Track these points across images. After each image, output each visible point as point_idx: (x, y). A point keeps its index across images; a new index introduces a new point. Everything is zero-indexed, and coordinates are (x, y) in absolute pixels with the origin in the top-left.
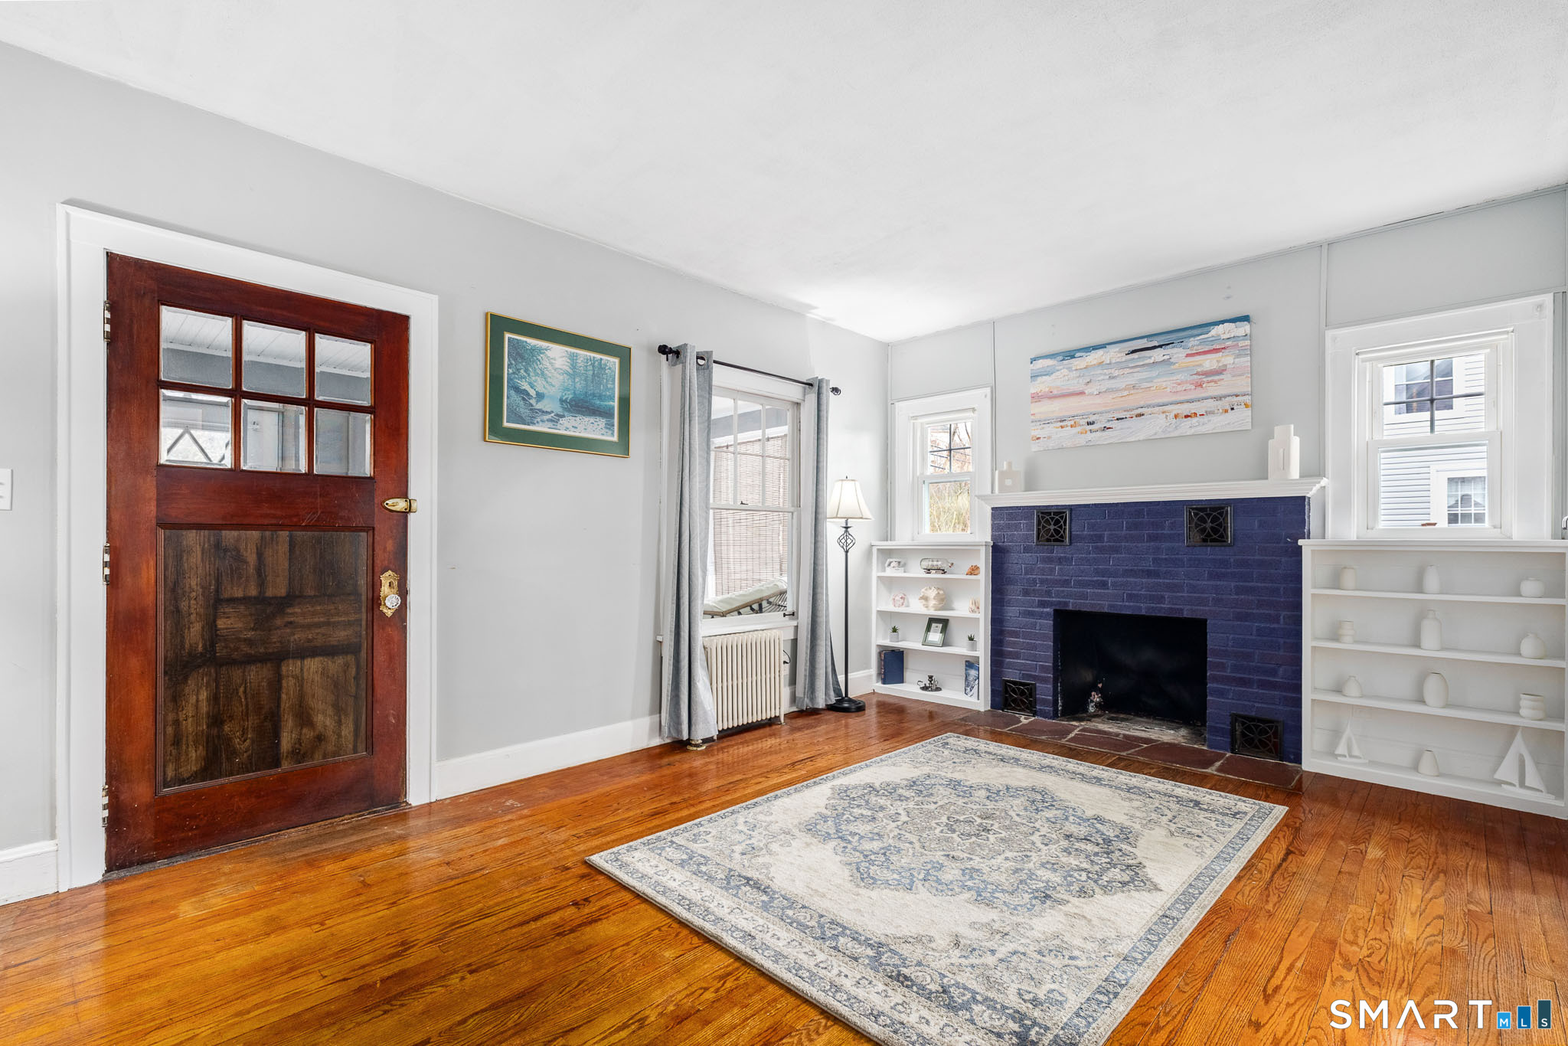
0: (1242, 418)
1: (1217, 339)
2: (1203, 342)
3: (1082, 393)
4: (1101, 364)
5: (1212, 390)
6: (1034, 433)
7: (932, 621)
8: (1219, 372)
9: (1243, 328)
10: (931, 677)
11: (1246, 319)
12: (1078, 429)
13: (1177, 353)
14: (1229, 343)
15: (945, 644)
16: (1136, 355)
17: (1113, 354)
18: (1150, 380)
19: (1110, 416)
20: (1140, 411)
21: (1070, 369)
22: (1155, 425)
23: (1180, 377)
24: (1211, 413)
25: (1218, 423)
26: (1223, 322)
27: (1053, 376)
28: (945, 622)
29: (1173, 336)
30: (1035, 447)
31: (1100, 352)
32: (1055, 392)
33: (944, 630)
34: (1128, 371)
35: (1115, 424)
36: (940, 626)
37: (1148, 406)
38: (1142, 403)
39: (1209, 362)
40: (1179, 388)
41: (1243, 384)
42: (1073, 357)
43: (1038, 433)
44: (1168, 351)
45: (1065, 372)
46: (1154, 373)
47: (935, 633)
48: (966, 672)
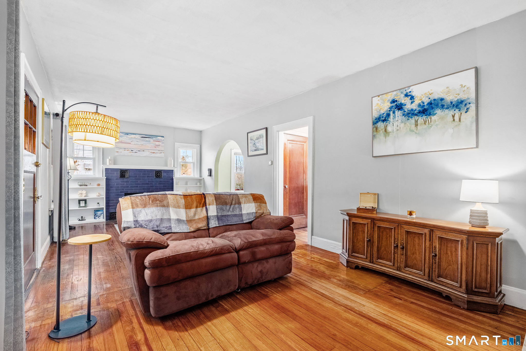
0: (162, 155)
1: (159, 139)
2: (156, 139)
3: (130, 143)
4: (135, 138)
5: (158, 149)
6: (116, 150)
7: (79, 201)
8: (159, 145)
9: (163, 139)
10: (82, 217)
11: (163, 137)
12: (129, 151)
13: (151, 140)
14: (161, 141)
15: (85, 207)
16: (143, 138)
17: (137, 136)
18: (146, 144)
19: (137, 150)
20: (144, 150)
21: (127, 137)
22: (146, 153)
23: (152, 145)
24: (158, 153)
25: (158, 155)
26: (160, 136)
27: (122, 138)
28: (85, 201)
29: (150, 136)
30: (116, 154)
31: (135, 135)
32: (123, 142)
33: (86, 203)
34: (141, 141)
35: (138, 152)
36: (84, 202)
37: (145, 149)
38: (144, 148)
39: (157, 143)
40: (152, 147)
41: (163, 149)
42: (128, 134)
43: (118, 151)
44: (150, 139)
45: (126, 137)
46: (147, 143)
47: (82, 204)
48: (95, 213)
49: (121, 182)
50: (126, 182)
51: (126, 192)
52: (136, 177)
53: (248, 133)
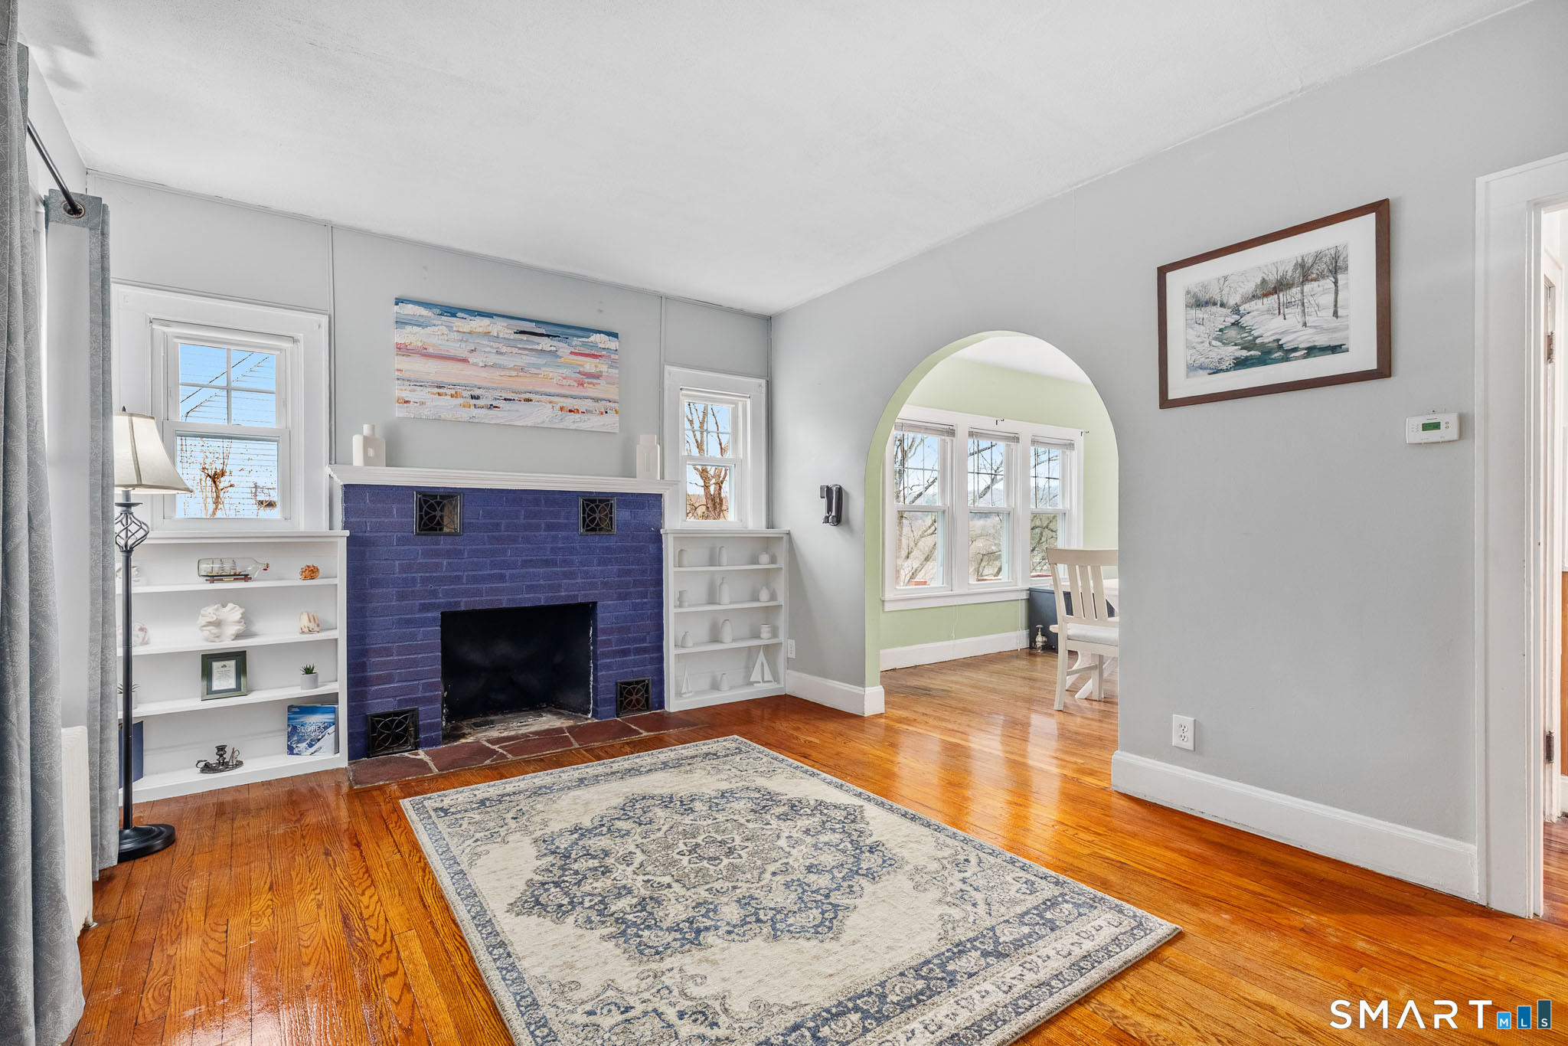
0: (611, 422)
1: (595, 346)
2: (584, 345)
3: (465, 361)
4: (487, 334)
5: (591, 392)
6: (397, 394)
7: (208, 660)
8: (597, 376)
9: (613, 344)
10: (221, 749)
11: (615, 335)
12: (460, 401)
13: (563, 348)
14: (604, 353)
15: (238, 691)
16: (524, 337)
17: (499, 327)
18: (538, 367)
19: (497, 394)
20: (528, 396)
21: (450, 328)
22: (541, 413)
23: (566, 372)
24: (589, 412)
25: (594, 422)
26: (600, 332)
27: (429, 330)
28: (240, 659)
29: (559, 330)
30: (400, 412)
31: (486, 321)
32: (431, 350)
33: (241, 671)
34: (515, 350)
35: (501, 404)
36: (232, 664)
37: (536, 393)
38: (530, 388)
39: (589, 365)
40: (564, 382)
41: (613, 392)
42: (454, 315)
43: (407, 395)
44: (555, 342)
45: (445, 330)
46: (541, 361)
47: (224, 677)
48: (294, 722)
49: (427, 554)
50: (449, 554)
51: (450, 603)
52: (497, 526)
53: (1162, 272)
